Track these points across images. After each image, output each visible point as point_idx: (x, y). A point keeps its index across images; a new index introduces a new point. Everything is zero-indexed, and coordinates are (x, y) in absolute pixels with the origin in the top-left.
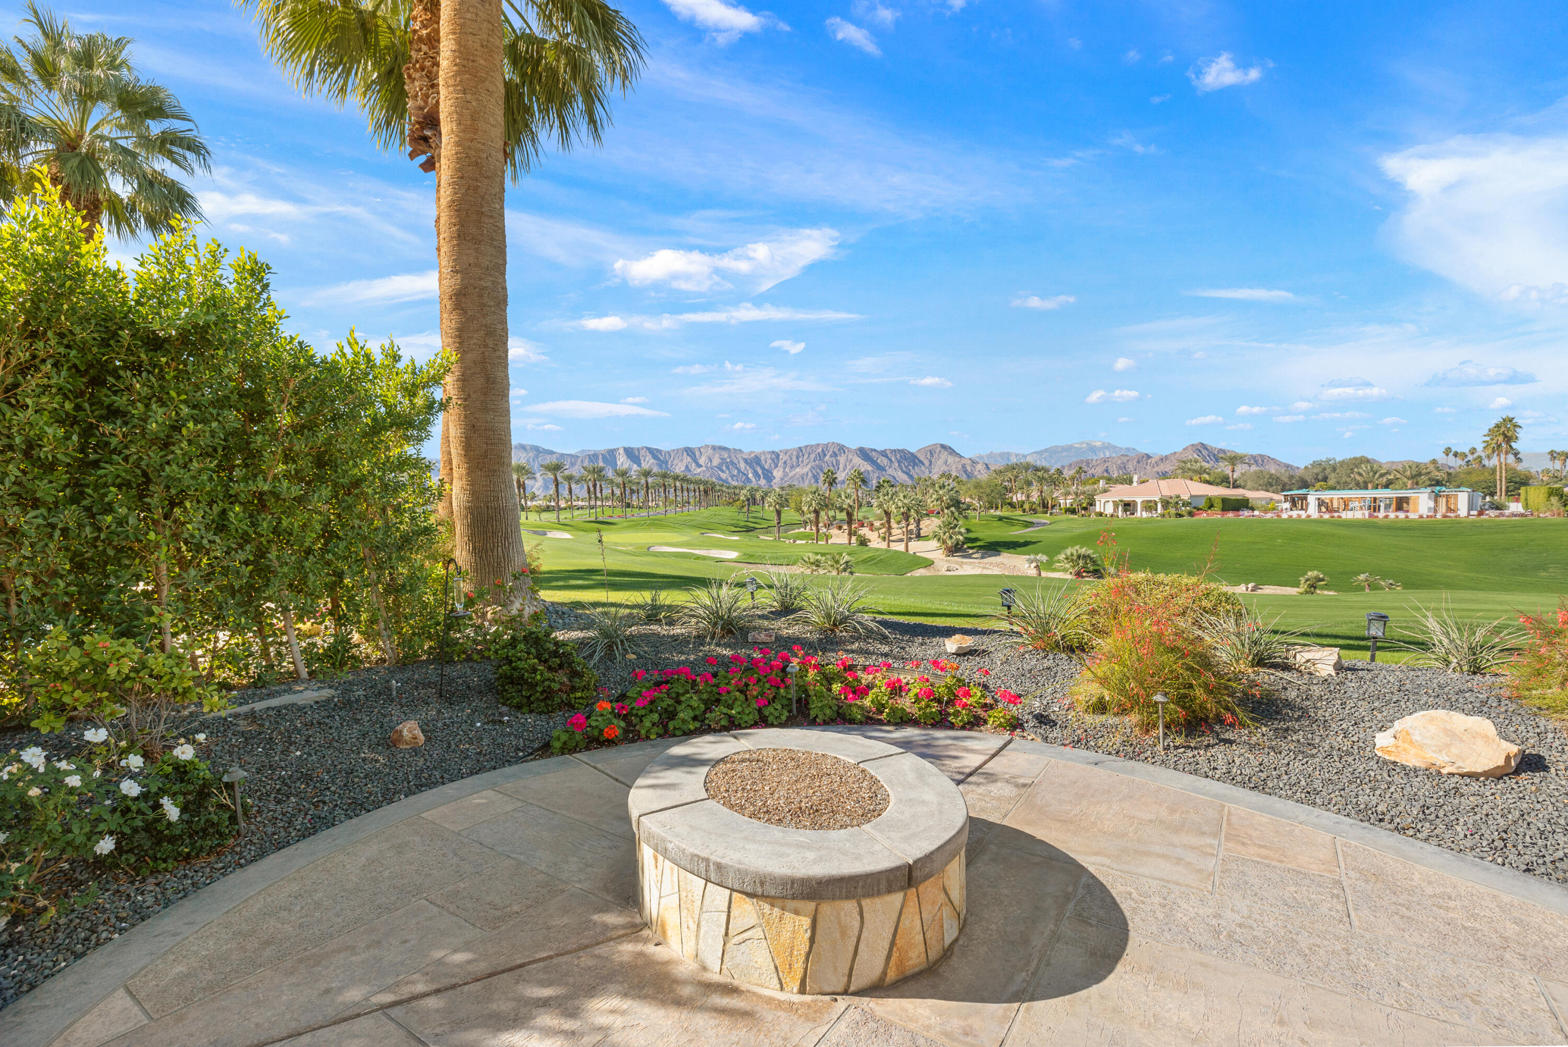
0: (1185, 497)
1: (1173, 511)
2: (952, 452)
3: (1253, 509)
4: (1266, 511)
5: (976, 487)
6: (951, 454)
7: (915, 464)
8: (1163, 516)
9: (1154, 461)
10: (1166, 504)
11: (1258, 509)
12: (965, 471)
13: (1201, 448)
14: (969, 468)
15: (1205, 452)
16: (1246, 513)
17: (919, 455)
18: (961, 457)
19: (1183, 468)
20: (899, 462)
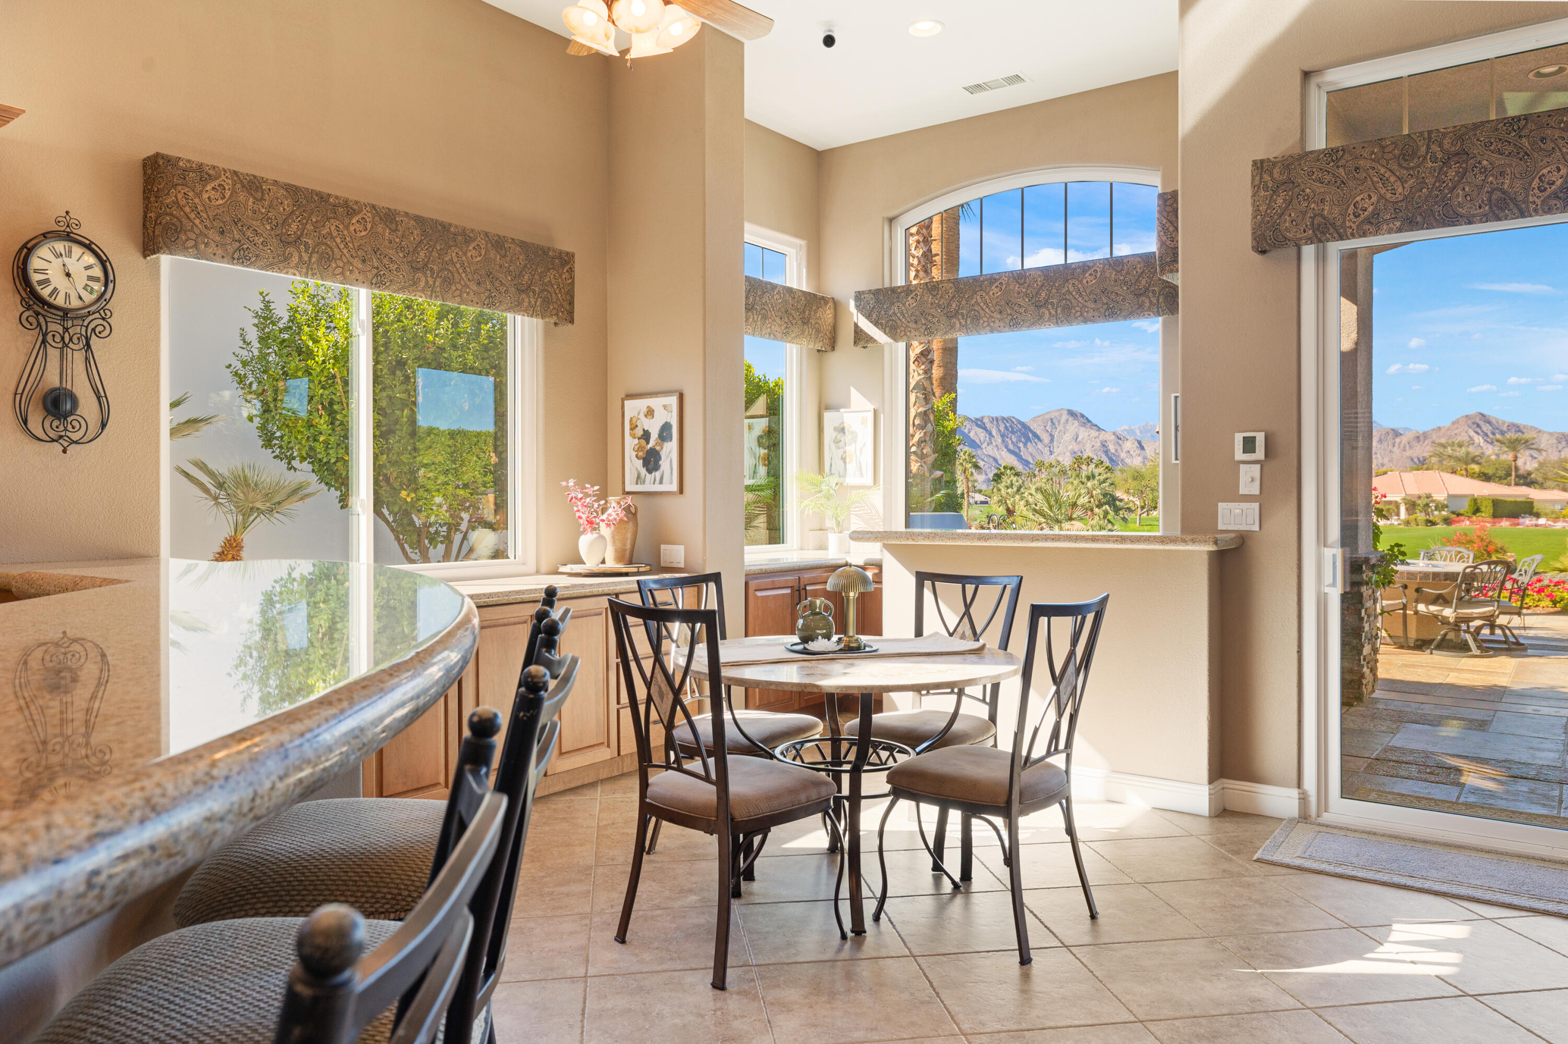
0: (1440, 497)
1: (1421, 516)
2: (1086, 421)
3: (1538, 515)
4: (1556, 519)
5: (1135, 479)
6: (1084, 425)
7: (1028, 440)
8: (1407, 523)
9: (1404, 439)
10: (1412, 506)
11: (1546, 515)
12: (1106, 452)
13: (1480, 422)
14: (1112, 448)
15: (1486, 428)
16: (1528, 521)
17: (1033, 427)
18: (1099, 429)
19: (1440, 455)
20: (1003, 436)
